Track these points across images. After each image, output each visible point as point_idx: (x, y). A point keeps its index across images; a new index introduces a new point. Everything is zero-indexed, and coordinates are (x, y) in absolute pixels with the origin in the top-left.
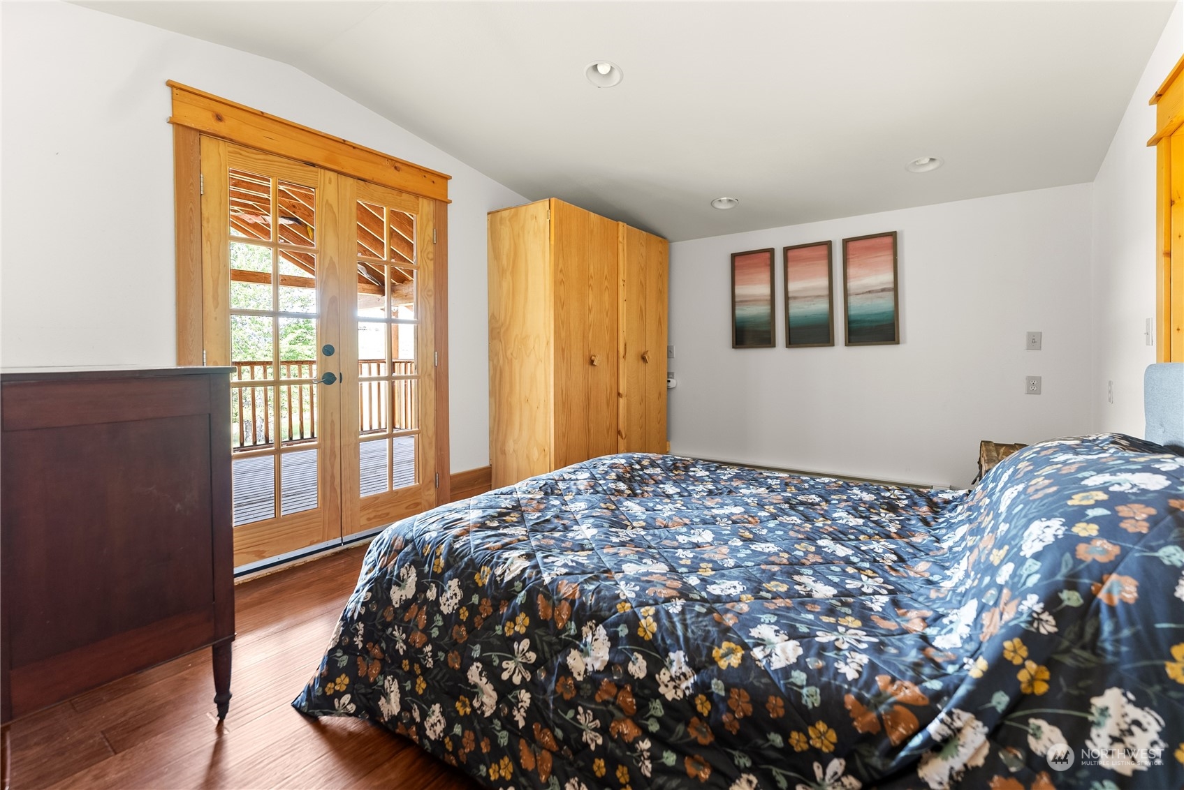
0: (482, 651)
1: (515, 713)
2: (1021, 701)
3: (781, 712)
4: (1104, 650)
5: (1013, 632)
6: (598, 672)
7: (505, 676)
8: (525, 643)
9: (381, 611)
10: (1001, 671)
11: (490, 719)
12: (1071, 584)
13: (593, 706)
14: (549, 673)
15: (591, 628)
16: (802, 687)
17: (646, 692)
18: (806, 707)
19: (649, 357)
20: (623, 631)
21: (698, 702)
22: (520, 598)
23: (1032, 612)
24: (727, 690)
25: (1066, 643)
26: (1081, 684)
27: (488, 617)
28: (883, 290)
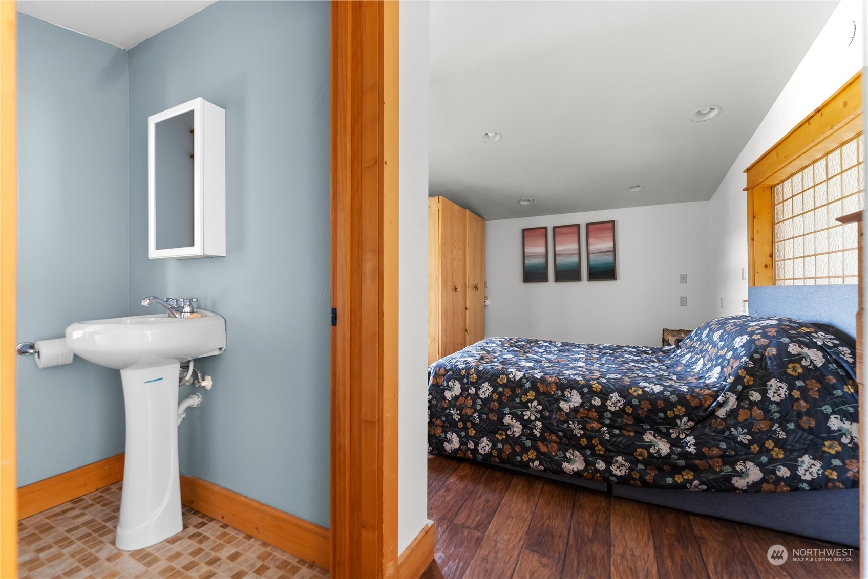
0: (510, 410)
1: (534, 431)
2: (746, 388)
3: (663, 405)
4: (769, 369)
5: (739, 368)
6: (577, 407)
7: (526, 418)
8: (535, 403)
9: (440, 403)
10: (738, 379)
11: (519, 437)
12: (756, 352)
13: (577, 420)
14: (551, 412)
15: (569, 392)
16: (669, 396)
17: (602, 410)
18: (672, 402)
19: (479, 287)
20: (586, 390)
21: (626, 409)
22: (528, 385)
23: (745, 361)
24: (639, 402)
25: (757, 369)
26: (763, 380)
27: (509, 396)
28: (608, 251)
